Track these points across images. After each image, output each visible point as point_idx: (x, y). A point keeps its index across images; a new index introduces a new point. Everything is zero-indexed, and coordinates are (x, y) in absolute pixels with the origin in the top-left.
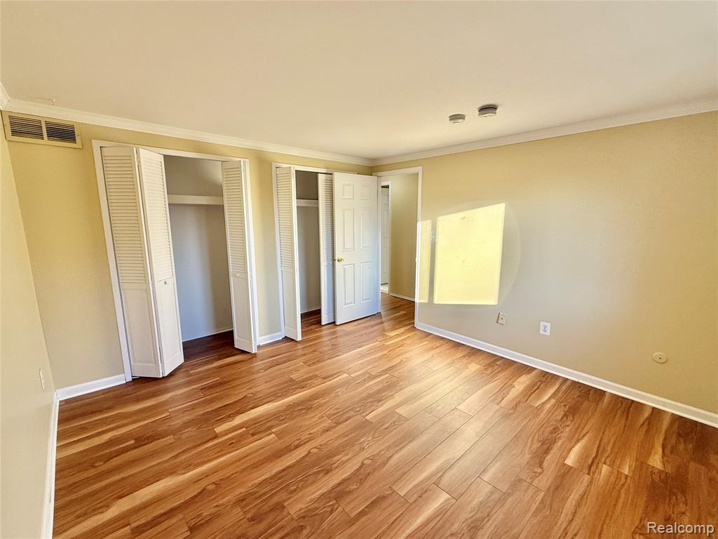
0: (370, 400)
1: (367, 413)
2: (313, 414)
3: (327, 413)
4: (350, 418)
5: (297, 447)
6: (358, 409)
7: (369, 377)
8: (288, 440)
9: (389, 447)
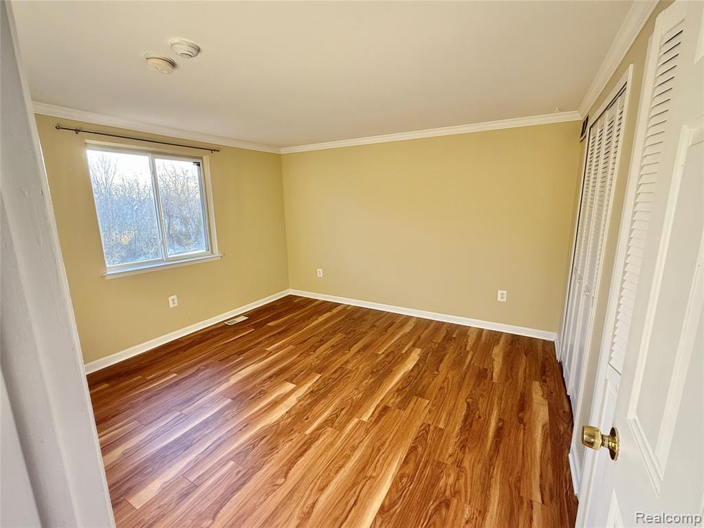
0: (322, 391)
1: (321, 379)
2: (365, 369)
3: (354, 373)
4: (335, 372)
5: (359, 351)
6: (330, 381)
7: (333, 422)
8: (369, 352)
9: (300, 361)
